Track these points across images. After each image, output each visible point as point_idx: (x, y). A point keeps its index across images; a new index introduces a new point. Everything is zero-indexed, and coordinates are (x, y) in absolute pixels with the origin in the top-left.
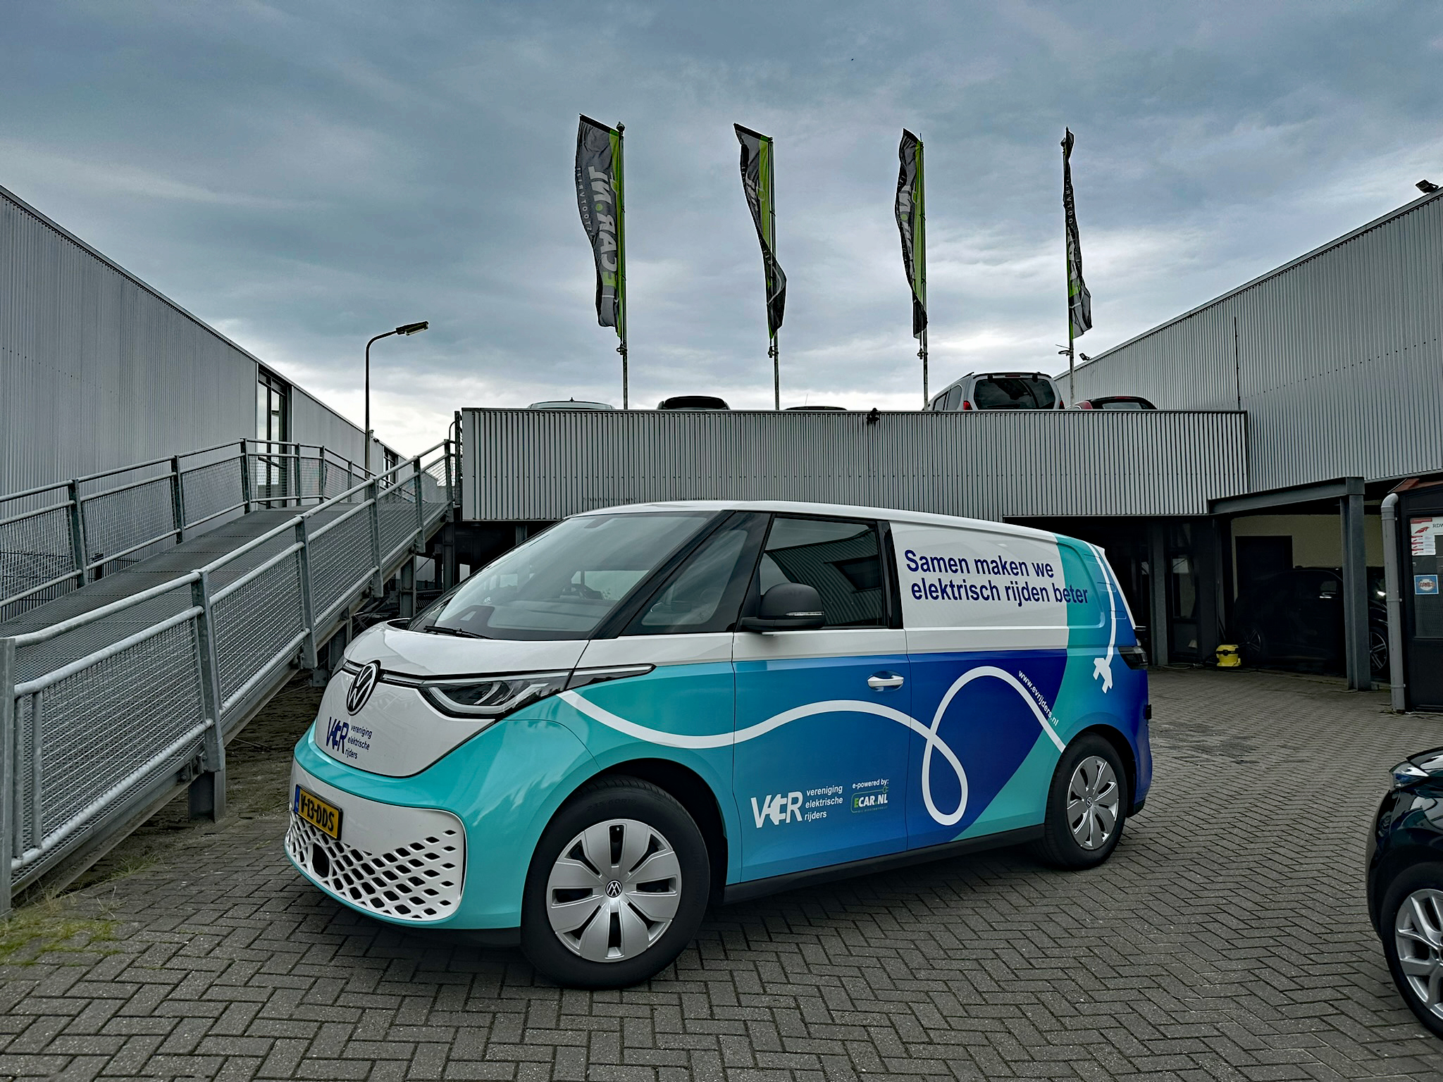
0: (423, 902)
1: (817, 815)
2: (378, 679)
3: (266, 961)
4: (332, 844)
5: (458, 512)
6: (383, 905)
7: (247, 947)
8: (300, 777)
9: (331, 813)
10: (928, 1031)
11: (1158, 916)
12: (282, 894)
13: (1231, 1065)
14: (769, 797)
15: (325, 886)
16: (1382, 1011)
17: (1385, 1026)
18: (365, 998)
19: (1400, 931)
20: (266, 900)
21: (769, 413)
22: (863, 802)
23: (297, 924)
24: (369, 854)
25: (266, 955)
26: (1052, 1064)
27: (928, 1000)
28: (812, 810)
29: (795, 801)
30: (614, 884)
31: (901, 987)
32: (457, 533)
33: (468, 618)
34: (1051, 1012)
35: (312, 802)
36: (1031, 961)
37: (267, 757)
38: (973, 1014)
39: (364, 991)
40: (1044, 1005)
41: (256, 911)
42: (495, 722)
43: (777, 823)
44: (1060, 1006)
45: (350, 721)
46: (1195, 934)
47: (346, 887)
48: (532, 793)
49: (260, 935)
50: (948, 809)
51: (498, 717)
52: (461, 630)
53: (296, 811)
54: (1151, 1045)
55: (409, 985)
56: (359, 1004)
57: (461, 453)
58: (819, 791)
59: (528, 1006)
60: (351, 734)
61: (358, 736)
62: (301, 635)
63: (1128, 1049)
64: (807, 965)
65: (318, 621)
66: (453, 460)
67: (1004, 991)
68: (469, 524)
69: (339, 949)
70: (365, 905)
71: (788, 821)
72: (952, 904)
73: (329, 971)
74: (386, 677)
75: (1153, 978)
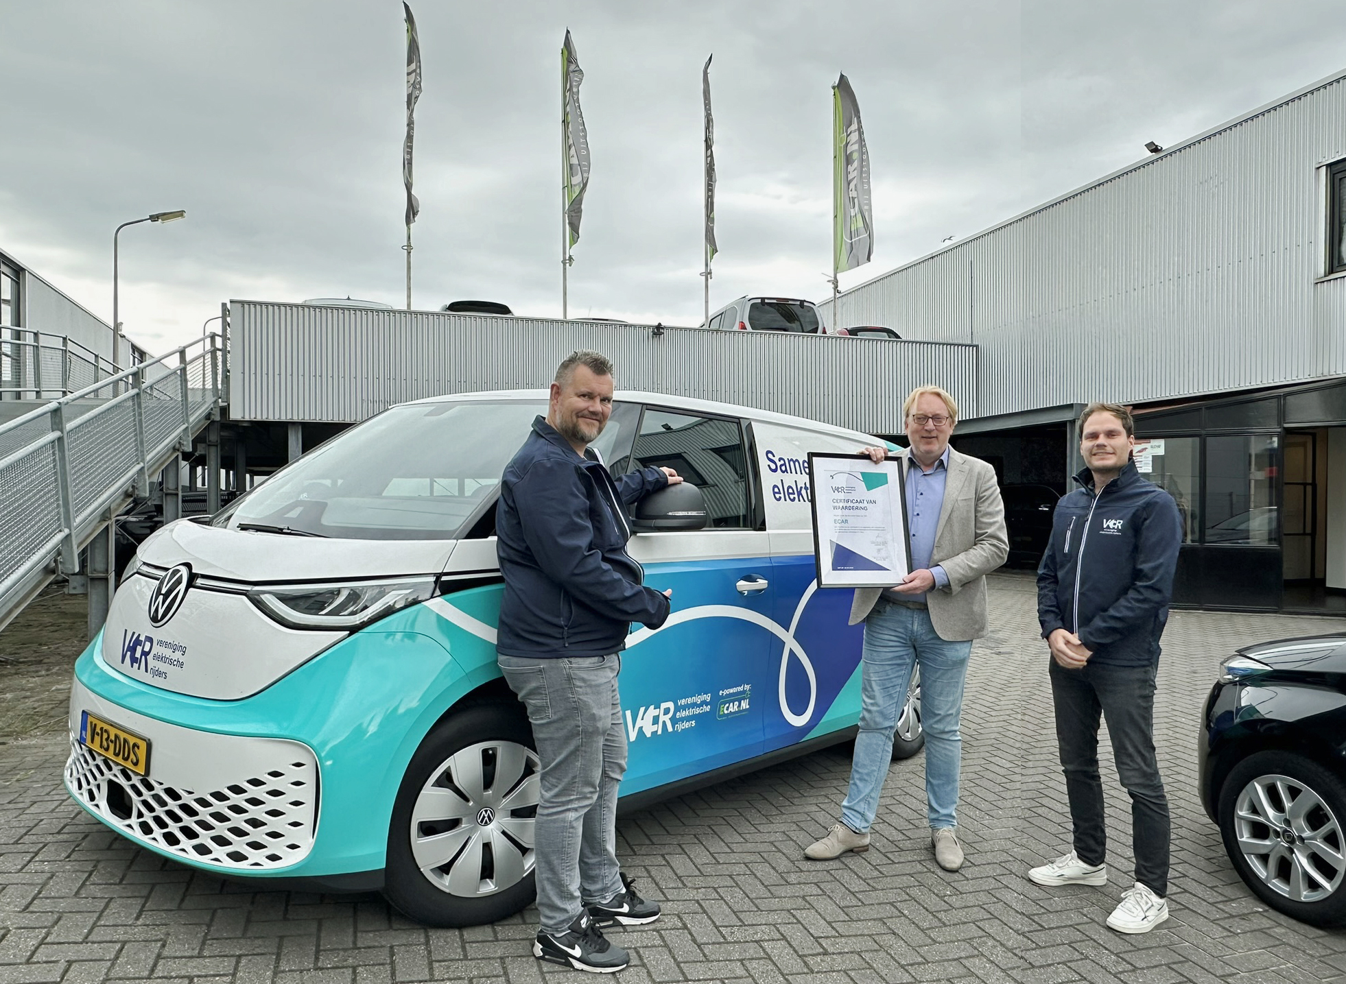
0: (265, 847)
1: (687, 725)
2: (190, 584)
3: (53, 926)
4: (136, 780)
5: (225, 411)
6: (210, 852)
7: (24, 910)
8: (84, 699)
9: (135, 745)
10: (820, 940)
11: (984, 802)
12: (60, 837)
13: (1112, 953)
14: (642, 709)
15: (128, 830)
16: (1217, 886)
17: (1227, 901)
18: (190, 964)
19: (1241, 813)
20: (41, 845)
21: (557, 321)
22: (727, 709)
23: (86, 875)
24: (190, 793)
25: (51, 918)
26: (946, 963)
27: (808, 906)
28: (682, 720)
29: (667, 711)
30: (486, 811)
31: (777, 893)
32: (222, 434)
33: (293, 514)
34: (924, 908)
35: (106, 731)
36: (889, 855)
37: (13, 671)
38: (854, 917)
39: (186, 954)
40: (915, 901)
41: (30, 861)
42: (349, 635)
43: (649, 735)
44: (931, 901)
45: (158, 634)
46: (1028, 819)
47: (158, 832)
48: (391, 718)
49: (40, 892)
50: (798, 712)
51: (353, 630)
52: (288, 529)
53: (81, 742)
54: (1034, 937)
55: (242, 941)
56: (183, 973)
57: (229, 349)
58: (690, 700)
59: (392, 954)
60: (157, 649)
61: (167, 652)
62: (59, 537)
63: (1008, 941)
64: (679, 878)
65: (78, 520)
66: (219, 354)
67: (875, 889)
68: (236, 424)
69: (145, 903)
70: (186, 852)
71: (660, 732)
72: (796, 801)
73: (138, 932)
74: (199, 582)
75: (1003, 864)
